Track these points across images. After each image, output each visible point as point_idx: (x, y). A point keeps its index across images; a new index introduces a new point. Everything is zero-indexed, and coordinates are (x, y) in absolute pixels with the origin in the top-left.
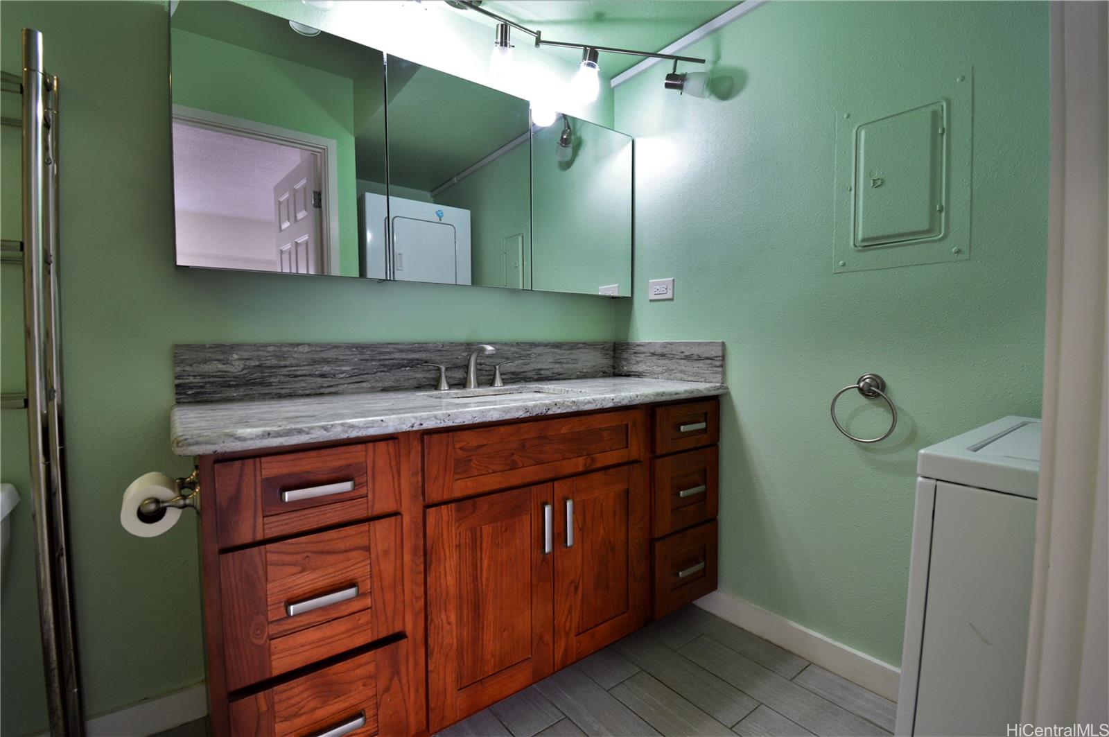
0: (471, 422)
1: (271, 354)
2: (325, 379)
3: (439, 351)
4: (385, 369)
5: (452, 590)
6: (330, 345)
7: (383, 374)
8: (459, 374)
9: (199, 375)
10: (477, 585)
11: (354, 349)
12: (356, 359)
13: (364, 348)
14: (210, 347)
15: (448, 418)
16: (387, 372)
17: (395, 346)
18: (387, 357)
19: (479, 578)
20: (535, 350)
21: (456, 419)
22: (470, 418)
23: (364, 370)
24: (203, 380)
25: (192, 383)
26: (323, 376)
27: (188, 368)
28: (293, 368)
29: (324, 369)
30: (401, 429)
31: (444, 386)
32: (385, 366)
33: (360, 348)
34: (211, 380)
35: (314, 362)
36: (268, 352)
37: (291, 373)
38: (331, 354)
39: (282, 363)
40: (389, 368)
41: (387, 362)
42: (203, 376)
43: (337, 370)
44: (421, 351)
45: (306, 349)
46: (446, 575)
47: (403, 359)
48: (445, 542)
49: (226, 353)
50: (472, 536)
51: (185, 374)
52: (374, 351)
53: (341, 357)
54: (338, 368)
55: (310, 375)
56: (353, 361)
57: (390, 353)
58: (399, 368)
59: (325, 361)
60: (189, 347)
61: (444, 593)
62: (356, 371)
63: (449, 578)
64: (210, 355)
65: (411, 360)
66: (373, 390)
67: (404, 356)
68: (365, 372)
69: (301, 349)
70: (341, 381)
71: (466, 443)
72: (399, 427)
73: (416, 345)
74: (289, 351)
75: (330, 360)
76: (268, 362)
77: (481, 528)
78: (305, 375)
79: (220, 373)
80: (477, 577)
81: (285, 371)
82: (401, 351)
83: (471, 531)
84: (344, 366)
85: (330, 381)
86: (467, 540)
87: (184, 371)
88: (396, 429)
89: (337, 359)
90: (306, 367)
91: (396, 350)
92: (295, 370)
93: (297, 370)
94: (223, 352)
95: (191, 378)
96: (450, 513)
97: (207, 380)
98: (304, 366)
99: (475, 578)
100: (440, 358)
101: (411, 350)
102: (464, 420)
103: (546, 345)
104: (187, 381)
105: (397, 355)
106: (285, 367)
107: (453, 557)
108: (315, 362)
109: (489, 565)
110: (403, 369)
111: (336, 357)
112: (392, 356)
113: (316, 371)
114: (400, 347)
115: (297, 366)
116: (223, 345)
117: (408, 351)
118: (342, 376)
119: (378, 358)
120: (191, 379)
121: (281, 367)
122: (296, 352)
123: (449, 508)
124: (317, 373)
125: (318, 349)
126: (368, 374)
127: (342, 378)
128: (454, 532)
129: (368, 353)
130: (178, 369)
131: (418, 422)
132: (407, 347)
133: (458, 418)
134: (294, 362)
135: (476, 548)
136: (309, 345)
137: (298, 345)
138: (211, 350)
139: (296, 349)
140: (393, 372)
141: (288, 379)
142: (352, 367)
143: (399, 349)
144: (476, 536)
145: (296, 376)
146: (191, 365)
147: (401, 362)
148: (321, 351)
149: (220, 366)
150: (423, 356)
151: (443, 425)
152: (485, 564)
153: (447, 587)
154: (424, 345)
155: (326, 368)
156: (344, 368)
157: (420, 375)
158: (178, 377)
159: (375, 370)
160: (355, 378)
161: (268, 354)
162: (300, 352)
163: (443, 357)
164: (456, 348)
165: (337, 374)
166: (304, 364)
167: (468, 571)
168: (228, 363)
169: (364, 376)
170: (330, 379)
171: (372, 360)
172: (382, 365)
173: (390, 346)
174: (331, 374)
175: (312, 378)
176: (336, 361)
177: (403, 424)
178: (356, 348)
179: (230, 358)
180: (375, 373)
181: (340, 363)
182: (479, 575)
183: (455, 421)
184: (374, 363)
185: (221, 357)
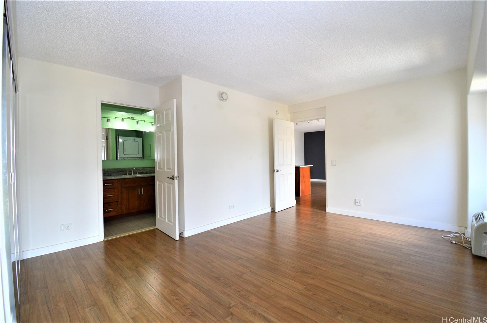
3: (128, 169)
8: (131, 173)
19: (129, 197)
20: (146, 169)
26: (109, 173)
31: (128, 174)
33: (115, 169)
35: (107, 171)
38: (110, 170)
45: (106, 169)
46: (124, 196)
55: (107, 173)
59: (109, 171)
65: (123, 171)
66: (116, 175)
83: (128, 191)
91: (120, 169)
103: (149, 168)
117: (122, 169)
125: (108, 169)
128: (125, 191)
135: (129, 193)
142: (113, 172)
150: (125, 170)
154: (125, 168)
155: (109, 172)
157: (124, 173)
164: (131, 169)
165: (111, 173)
167: (127, 196)
172: (118, 171)
176: (111, 171)
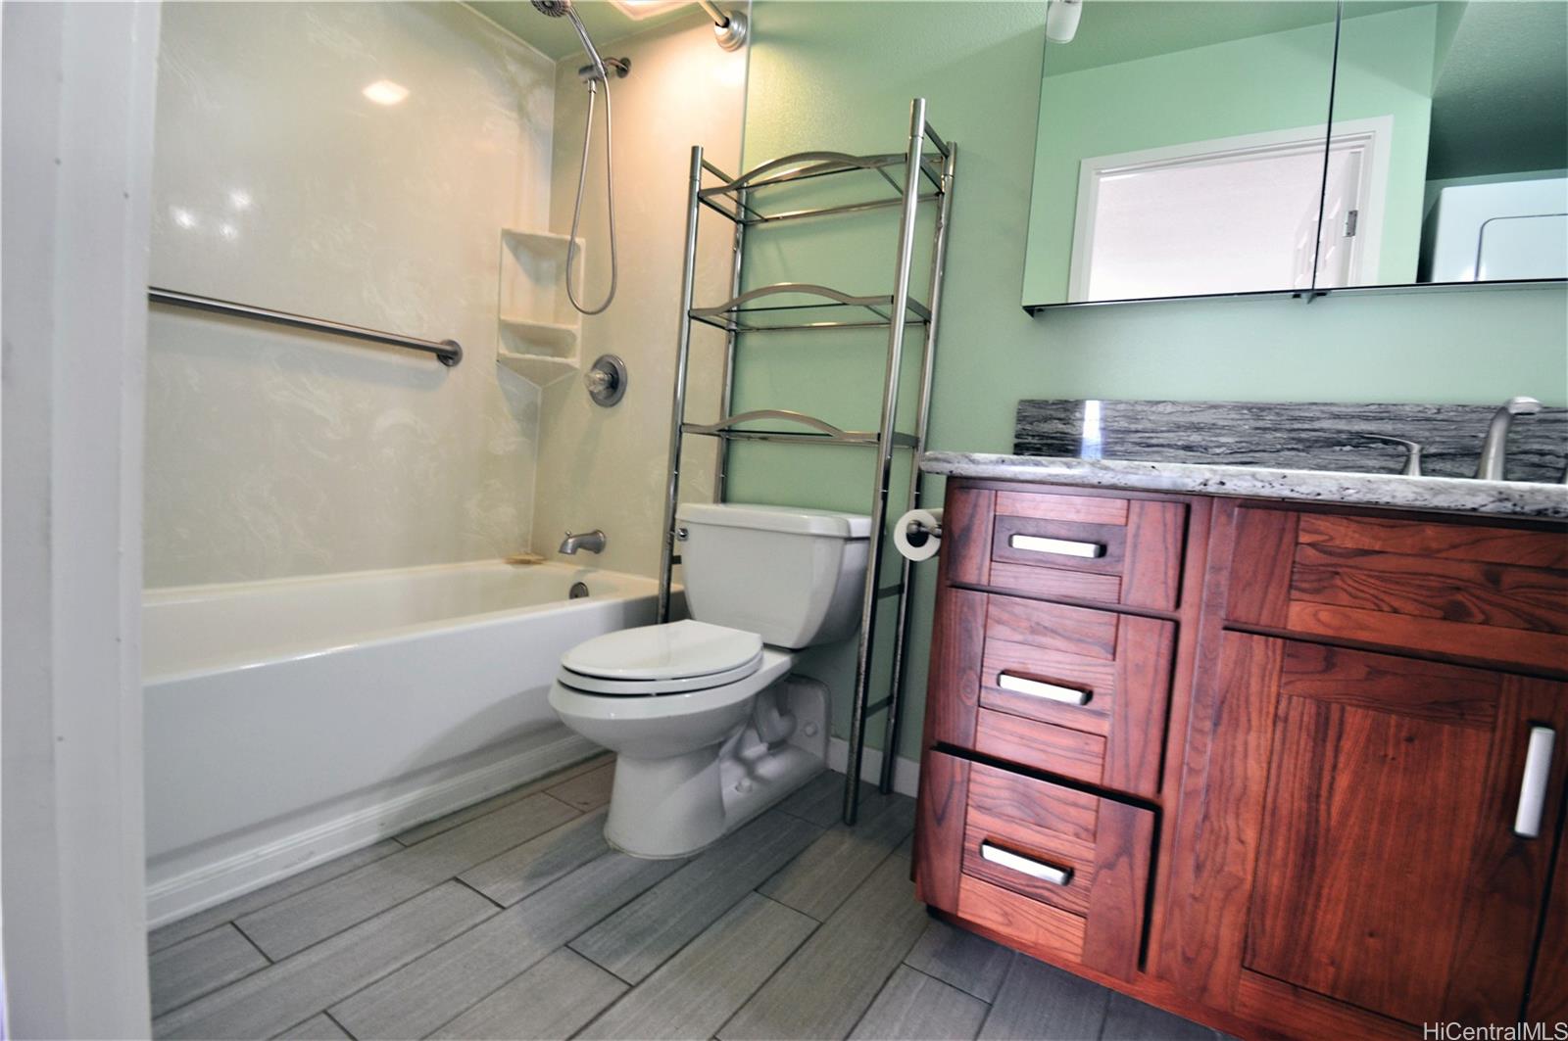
0: (1336, 497)
1: (1122, 414)
2: (1191, 453)
3: (1427, 420)
4: (1300, 446)
5: (1255, 788)
6: (1205, 403)
7: (1293, 453)
9: (1038, 436)
10: (1317, 810)
11: (1245, 412)
12: (1247, 427)
13: (1262, 409)
14: (1053, 404)
15: (1282, 481)
16: (1303, 451)
17: (1323, 408)
18: (1306, 426)
19: (1323, 799)
21: (1300, 485)
22: (1334, 489)
23: (1258, 444)
24: (1040, 442)
25: (1029, 443)
27: (1028, 427)
28: (1147, 435)
29: (1192, 439)
30: (1184, 485)
32: (1300, 440)
33: (1256, 409)
34: (1049, 441)
36: (1118, 411)
37: (1144, 440)
38: (1206, 418)
39: (1133, 427)
40: (1308, 444)
41: (1304, 435)
42: (1041, 436)
43: (1211, 441)
44: (1382, 419)
45: (1169, 408)
46: (1246, 756)
47: (1340, 432)
48: (1254, 699)
49: (1068, 410)
50: (1318, 714)
51: (1024, 433)
52: (1282, 415)
53: (1221, 423)
54: (1213, 439)
55: (1169, 446)
56: (1239, 429)
57: (1312, 419)
58: (1329, 447)
59: (1195, 427)
60: (1033, 403)
61: (1238, 783)
62: (1244, 444)
63: (1252, 763)
64: (1052, 412)
65: (1359, 435)
67: (1342, 425)
68: (1261, 448)
69: (1161, 408)
70: (1216, 459)
71: (1327, 537)
72: (1180, 481)
73: (1372, 407)
74: (1144, 411)
75: (1202, 425)
76: (1116, 424)
77: (1343, 710)
78: (1162, 446)
79: (1058, 435)
80: (1318, 796)
81: (1135, 437)
82: (1337, 417)
83: (1319, 707)
84: (1223, 435)
85: (1199, 457)
86: (1306, 718)
87: (1024, 429)
88: (1175, 484)
89: (1214, 424)
90: (1165, 435)
91: (1327, 416)
92: (1149, 438)
93: (1151, 438)
94: (1066, 410)
95: (1030, 438)
96: (1270, 653)
97: (1045, 441)
98: (1162, 432)
99: (1313, 796)
100: (1427, 434)
101: (1359, 417)
102: (1318, 490)
104: (1026, 441)
105: (1326, 424)
106: (1137, 431)
107: (1266, 732)
108: (1179, 427)
109: (1353, 789)
110: (1337, 448)
111: (1214, 421)
112: (1317, 425)
113: (1179, 440)
114: (1335, 409)
115: (1152, 432)
116: (1066, 401)
117: (1353, 417)
118: (1218, 451)
119: (1287, 427)
120: (1030, 440)
121: (1130, 432)
122: (1153, 412)
123: (1270, 644)
124: (1179, 443)
125: (1186, 409)
126: (1264, 451)
127: (1218, 454)
128: (1274, 689)
129: (1269, 420)
130: (1019, 426)
131: (1218, 479)
132: (1350, 410)
133: (1305, 483)
134: (1149, 426)
135: (1324, 741)
136: (1173, 403)
137: (1158, 403)
138: (1054, 407)
139: (1154, 409)
140: (1315, 451)
141: (1138, 448)
142: (1237, 439)
143: (1332, 413)
144: (1327, 719)
145: (1149, 446)
146: (1031, 423)
147: (1335, 436)
148: (1191, 412)
149: (1060, 426)
150: (1387, 427)
151: (1267, 492)
152: (1343, 781)
153: (1246, 778)
154: (1391, 408)
156: (1223, 440)
158: (1018, 436)
159: (1279, 447)
160: (1240, 455)
161: (1117, 414)
162: (1159, 413)
163: (1435, 433)
164: (1474, 416)
165: (1211, 448)
166: (1164, 429)
167: (1298, 774)
168: (1068, 423)
169: (1257, 455)
170: (1199, 454)
171: (1276, 430)
172: (1293, 439)
173: (1314, 407)
174: (1201, 446)
175: (1172, 450)
176: (1212, 427)
177: (1188, 477)
178: (1250, 409)
179: (1073, 418)
180: (1278, 451)
181: (1218, 431)
182: (1324, 793)
183: (1297, 489)
184: (1278, 435)
185: (1062, 416)
